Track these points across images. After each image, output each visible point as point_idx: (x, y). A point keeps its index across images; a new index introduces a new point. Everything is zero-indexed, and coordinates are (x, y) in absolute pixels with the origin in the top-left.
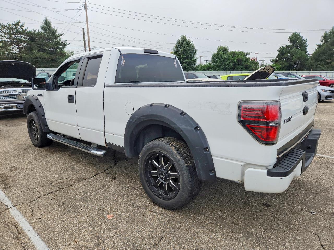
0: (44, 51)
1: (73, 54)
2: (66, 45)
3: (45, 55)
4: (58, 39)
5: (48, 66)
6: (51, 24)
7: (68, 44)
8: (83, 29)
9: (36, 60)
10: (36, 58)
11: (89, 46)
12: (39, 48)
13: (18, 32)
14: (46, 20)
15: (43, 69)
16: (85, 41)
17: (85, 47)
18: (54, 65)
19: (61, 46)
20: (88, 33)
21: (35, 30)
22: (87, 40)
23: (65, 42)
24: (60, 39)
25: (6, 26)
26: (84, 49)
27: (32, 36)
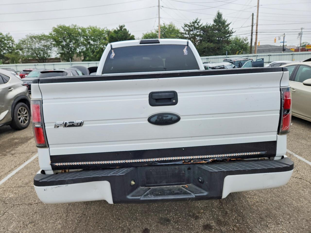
0: (211, 41)
1: (246, 40)
2: (233, 33)
3: (212, 45)
4: (227, 28)
5: (213, 54)
6: (222, 15)
7: (234, 32)
8: (253, 14)
9: (204, 50)
10: (205, 48)
11: (257, 30)
12: (208, 40)
13: (196, 28)
14: (219, 13)
15: (208, 57)
16: (252, 26)
17: (252, 32)
18: (218, 53)
19: (228, 34)
20: (258, 16)
21: (207, 24)
22: (256, 24)
23: (232, 31)
24: (228, 29)
25: (188, 25)
26: (251, 34)
27: (205, 29)
